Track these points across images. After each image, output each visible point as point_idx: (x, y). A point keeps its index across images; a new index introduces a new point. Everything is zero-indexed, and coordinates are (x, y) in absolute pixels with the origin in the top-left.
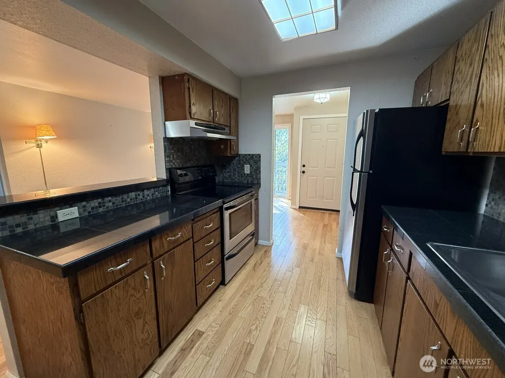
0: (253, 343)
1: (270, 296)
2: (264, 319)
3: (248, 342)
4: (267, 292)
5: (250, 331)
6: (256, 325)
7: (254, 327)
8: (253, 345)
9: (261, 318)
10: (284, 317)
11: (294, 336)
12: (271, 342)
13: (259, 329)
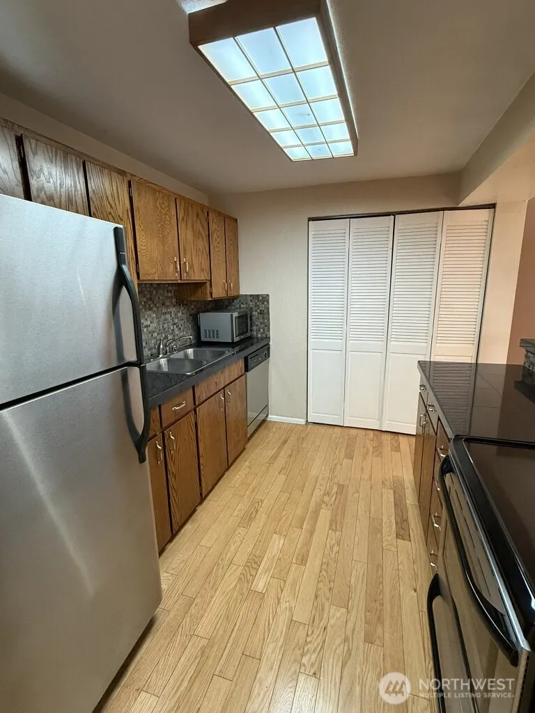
0: (330, 531)
1: (323, 609)
2: (324, 560)
3: (337, 533)
4: (332, 621)
5: (339, 544)
6: (334, 552)
7: (336, 549)
8: (330, 529)
9: (328, 562)
10: (294, 567)
11: (282, 542)
12: (309, 534)
13: (328, 546)
